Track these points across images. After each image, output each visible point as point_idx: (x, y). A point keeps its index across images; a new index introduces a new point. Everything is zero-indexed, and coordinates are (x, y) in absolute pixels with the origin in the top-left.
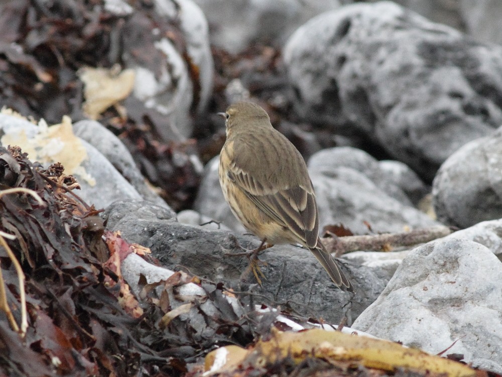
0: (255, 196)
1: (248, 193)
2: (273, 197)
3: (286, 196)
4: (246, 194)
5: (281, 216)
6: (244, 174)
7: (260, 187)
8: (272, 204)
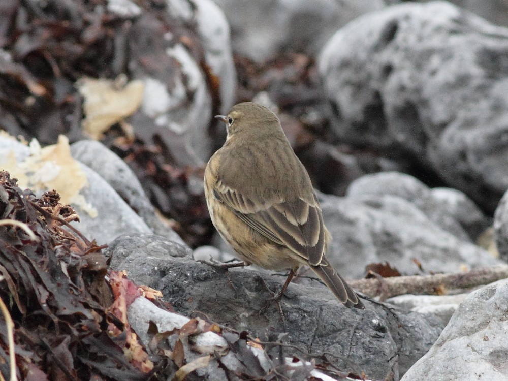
0: (245, 214)
1: (238, 212)
2: (266, 213)
3: (280, 210)
4: (236, 214)
5: (277, 234)
6: (231, 191)
7: (251, 204)
8: (265, 221)
